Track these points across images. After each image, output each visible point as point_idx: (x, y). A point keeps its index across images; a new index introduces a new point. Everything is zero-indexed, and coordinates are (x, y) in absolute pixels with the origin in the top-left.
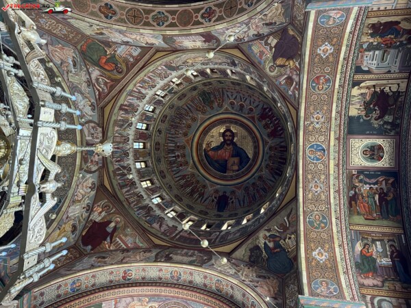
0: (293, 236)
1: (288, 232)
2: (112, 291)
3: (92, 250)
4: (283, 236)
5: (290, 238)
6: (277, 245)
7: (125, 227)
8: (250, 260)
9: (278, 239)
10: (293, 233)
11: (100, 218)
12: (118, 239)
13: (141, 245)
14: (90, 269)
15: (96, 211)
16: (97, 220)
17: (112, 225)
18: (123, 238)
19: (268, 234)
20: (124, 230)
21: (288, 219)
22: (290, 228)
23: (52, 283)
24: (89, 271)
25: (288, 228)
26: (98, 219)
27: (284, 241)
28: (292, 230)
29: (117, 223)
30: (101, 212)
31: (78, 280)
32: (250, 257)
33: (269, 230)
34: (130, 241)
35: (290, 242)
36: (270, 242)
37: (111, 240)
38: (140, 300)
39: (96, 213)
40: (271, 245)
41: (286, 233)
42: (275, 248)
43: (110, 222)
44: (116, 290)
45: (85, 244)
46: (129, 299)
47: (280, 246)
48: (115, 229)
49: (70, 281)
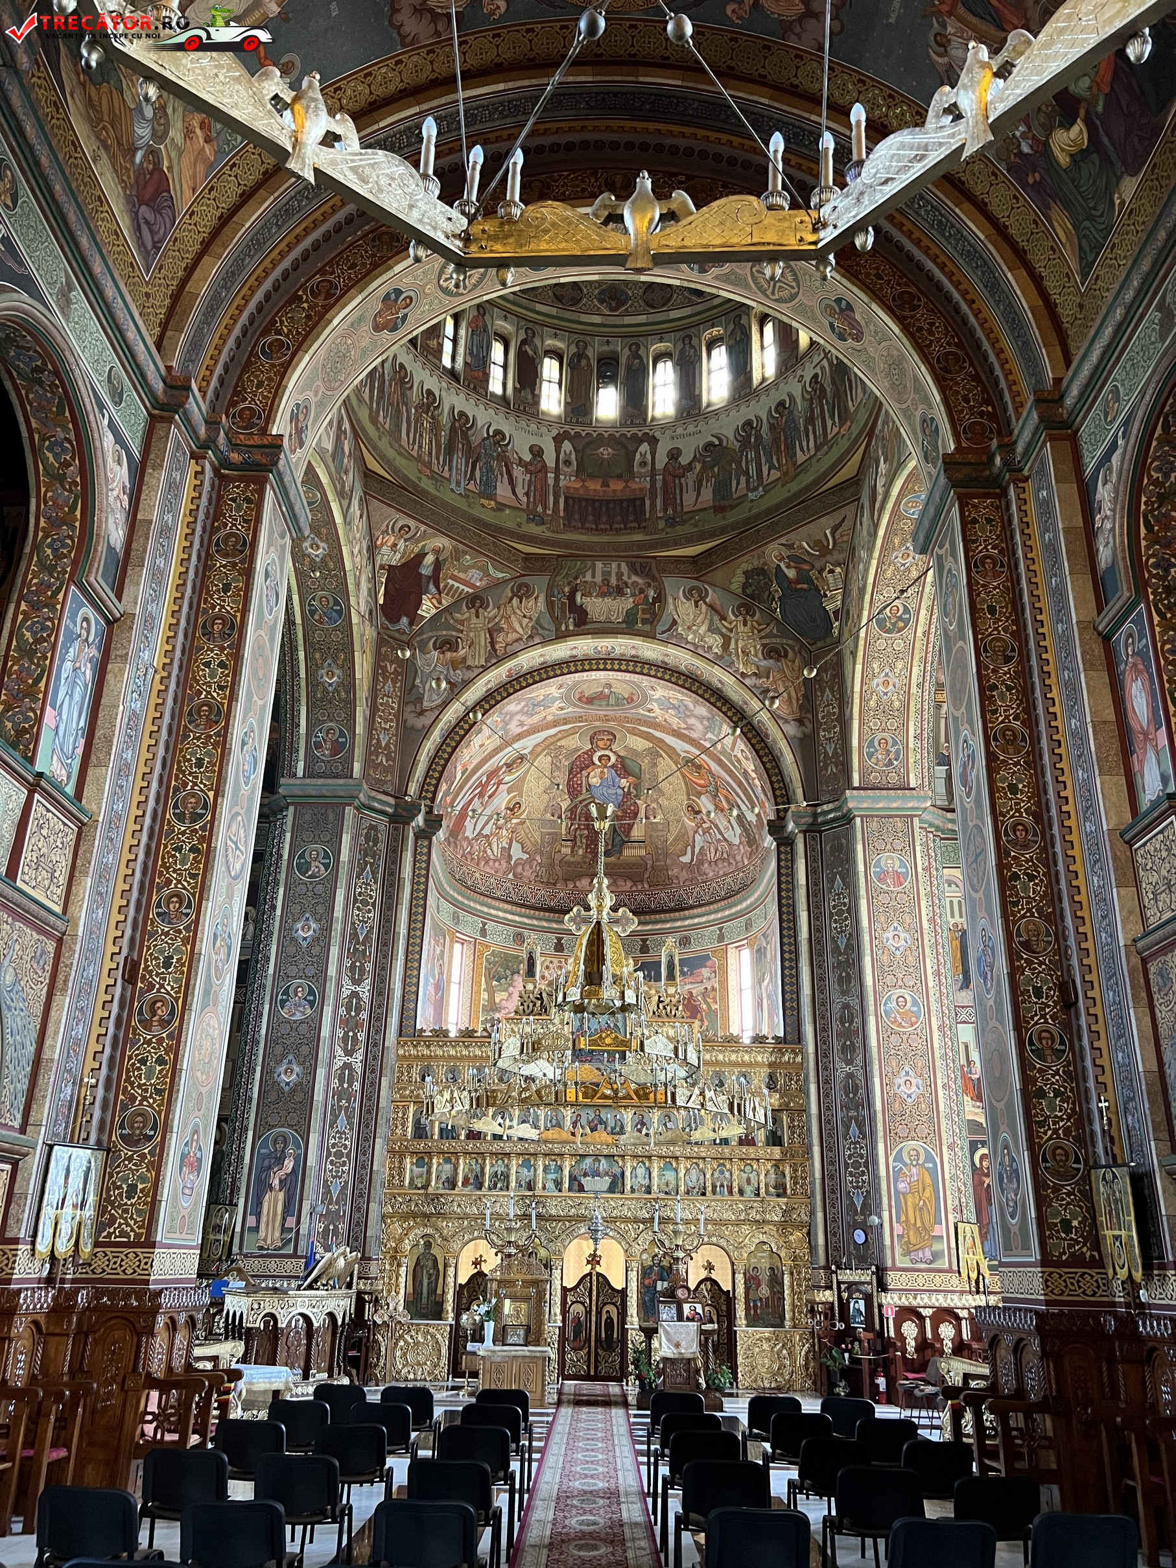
0: (838, 570)
1: (829, 557)
3: (411, 624)
4: (818, 565)
5: (831, 571)
6: (803, 577)
7: (457, 555)
8: (744, 592)
9: (806, 567)
10: (839, 565)
11: (398, 556)
12: (451, 582)
13: (501, 575)
15: (382, 545)
16: (394, 563)
17: (430, 559)
18: (461, 575)
19: (785, 553)
20: (458, 560)
21: (833, 533)
22: (835, 553)
25: (830, 552)
26: (396, 560)
27: (820, 572)
28: (837, 556)
29: (437, 552)
30: (395, 545)
32: (745, 586)
33: (790, 546)
34: (477, 579)
35: (831, 580)
36: (788, 567)
37: (438, 588)
39: (385, 550)
40: (791, 574)
41: (823, 560)
42: (798, 581)
43: (421, 556)
45: (394, 619)
47: (809, 581)
48: (438, 565)
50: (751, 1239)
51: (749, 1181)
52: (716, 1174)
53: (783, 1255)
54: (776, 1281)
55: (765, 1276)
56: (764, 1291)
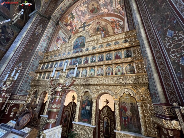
2: (72, 7)
14: (62, 2)
23: (55, 11)
24: (62, 3)
31: (61, 7)
38: (81, 6)
44: (73, 6)
46: (78, 7)
49: (59, 9)
50: (121, 91)
51: (119, 71)
52: (107, 70)
53: (136, 98)
54: (134, 110)
55: (128, 107)
56: (129, 113)
